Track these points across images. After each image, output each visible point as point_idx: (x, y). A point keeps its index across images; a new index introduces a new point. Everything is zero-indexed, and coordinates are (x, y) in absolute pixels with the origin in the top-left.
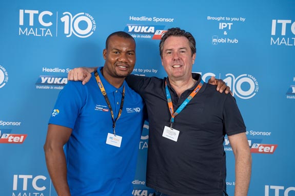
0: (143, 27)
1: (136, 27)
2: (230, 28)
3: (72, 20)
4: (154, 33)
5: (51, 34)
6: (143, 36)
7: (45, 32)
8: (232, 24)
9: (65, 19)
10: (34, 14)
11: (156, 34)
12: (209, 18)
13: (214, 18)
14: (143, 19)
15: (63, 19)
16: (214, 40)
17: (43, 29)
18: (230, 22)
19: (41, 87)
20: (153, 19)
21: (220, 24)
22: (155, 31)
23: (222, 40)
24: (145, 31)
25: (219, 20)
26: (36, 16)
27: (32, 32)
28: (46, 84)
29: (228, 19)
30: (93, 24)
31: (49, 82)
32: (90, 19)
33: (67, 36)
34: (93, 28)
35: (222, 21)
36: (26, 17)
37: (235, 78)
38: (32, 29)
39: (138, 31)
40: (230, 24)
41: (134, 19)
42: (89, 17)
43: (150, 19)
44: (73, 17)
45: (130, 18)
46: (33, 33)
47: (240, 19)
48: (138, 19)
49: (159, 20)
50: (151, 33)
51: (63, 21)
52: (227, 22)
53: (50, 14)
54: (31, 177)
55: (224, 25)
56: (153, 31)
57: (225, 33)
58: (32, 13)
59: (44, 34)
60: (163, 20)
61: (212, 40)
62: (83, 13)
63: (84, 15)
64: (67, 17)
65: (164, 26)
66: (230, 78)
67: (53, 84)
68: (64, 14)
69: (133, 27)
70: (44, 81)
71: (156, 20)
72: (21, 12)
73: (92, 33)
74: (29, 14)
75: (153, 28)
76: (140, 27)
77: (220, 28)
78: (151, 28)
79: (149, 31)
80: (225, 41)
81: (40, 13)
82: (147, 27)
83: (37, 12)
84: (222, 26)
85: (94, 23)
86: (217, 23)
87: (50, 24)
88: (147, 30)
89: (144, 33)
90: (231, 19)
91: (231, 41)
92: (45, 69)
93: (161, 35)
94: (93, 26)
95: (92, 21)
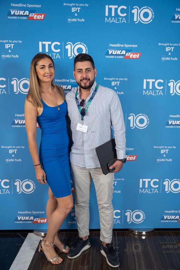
0: (118, 51)
1: (114, 51)
2: (172, 51)
3: (73, 47)
4: (125, 55)
5: (59, 57)
6: (118, 57)
7: (56, 55)
8: (174, 48)
9: (68, 47)
10: (48, 44)
11: (126, 55)
12: (160, 44)
13: (163, 44)
14: (118, 45)
15: (67, 47)
16: (163, 58)
17: (54, 54)
18: (172, 46)
20: (124, 46)
21: (167, 48)
22: (126, 54)
23: (168, 58)
24: (120, 54)
25: (166, 45)
26: (50, 46)
29: (171, 44)
32: (84, 46)
33: (70, 58)
35: (167, 46)
36: (44, 46)
37: (176, 82)
39: (115, 53)
40: (173, 48)
41: (112, 45)
42: (83, 45)
43: (122, 46)
44: (73, 45)
45: (110, 45)
47: (178, 45)
48: (115, 46)
49: (129, 46)
50: (123, 55)
51: (67, 48)
52: (170, 46)
53: (59, 44)
55: (169, 49)
56: (124, 54)
57: (170, 54)
58: (47, 43)
60: (131, 46)
61: (161, 59)
62: (80, 43)
63: (80, 44)
64: (70, 45)
65: (132, 50)
66: (172, 83)
68: (67, 43)
69: (112, 51)
71: (127, 46)
72: (40, 43)
74: (45, 44)
75: (125, 51)
76: (116, 51)
77: (166, 51)
78: (123, 51)
79: (122, 54)
80: (169, 59)
81: (52, 43)
83: (50, 43)
84: (167, 49)
86: (165, 47)
87: (59, 50)
88: (121, 52)
89: (119, 55)
90: (173, 45)
91: (173, 59)
92: (56, 80)
93: (130, 56)
94: (86, 51)
95: (85, 48)
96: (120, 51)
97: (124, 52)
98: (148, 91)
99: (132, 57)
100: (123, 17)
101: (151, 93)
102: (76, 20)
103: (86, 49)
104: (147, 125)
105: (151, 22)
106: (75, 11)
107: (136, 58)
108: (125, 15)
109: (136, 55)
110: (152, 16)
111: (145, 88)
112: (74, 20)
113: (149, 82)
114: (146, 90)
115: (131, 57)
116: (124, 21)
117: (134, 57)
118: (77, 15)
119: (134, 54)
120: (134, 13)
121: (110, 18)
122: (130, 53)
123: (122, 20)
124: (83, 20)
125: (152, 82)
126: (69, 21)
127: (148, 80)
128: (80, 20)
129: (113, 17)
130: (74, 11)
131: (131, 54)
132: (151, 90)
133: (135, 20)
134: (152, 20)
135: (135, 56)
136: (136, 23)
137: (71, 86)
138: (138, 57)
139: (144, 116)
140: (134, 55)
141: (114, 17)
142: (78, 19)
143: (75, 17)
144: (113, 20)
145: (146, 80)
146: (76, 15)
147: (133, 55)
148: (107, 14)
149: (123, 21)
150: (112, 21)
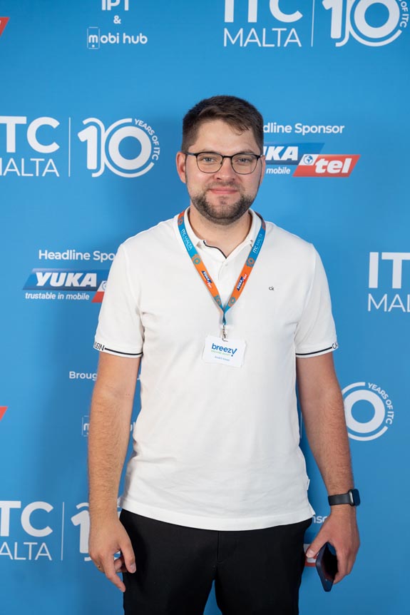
0: (272, 148)
3: (104, 136)
5: (55, 170)
6: (270, 170)
7: (42, 165)
9: (88, 135)
11: (302, 163)
14: (271, 128)
15: (82, 136)
17: (37, 160)
19: (36, 296)
20: (294, 129)
22: (300, 158)
24: (277, 158)
26: (21, 131)
27: (12, 167)
28: (47, 287)
30: (153, 146)
31: (53, 283)
32: (146, 132)
33: (94, 175)
34: (152, 153)
38: (12, 160)
42: (143, 129)
43: (287, 129)
44: (106, 130)
46: (16, 170)
49: (310, 129)
51: (82, 140)
53: (54, 123)
54: (17, 504)
56: (295, 158)
58: (11, 122)
59: (41, 172)
60: (318, 129)
62: (130, 120)
63: (133, 124)
64: (93, 129)
67: (63, 289)
68: (85, 122)
70: (41, 281)
71: (303, 130)
73: (152, 165)
74: (4, 126)
75: (295, 150)
78: (290, 149)
79: (284, 158)
81: (29, 122)
82: (282, 148)
83: (23, 120)
85: (156, 142)
87: (54, 147)
88: (281, 154)
89: (273, 163)
92: (43, 252)
93: (314, 167)
94: (153, 150)
95: (150, 137)
96: (280, 149)
97: (292, 153)
98: (385, 296)
99: (323, 171)
100: (289, 26)
101: (397, 303)
102: (117, 40)
103: (152, 142)
104: (385, 428)
105: (396, 40)
106: (112, 7)
107: (340, 175)
108: (297, 16)
109: (340, 163)
110: (401, 16)
111: (373, 283)
112: (111, 39)
113: (391, 262)
114: (377, 294)
115: (319, 170)
116: (294, 38)
117: (331, 170)
118: (119, 22)
119: (329, 159)
120: (331, 9)
121: (241, 31)
122: (315, 157)
123: (284, 35)
124: (142, 39)
125: (403, 261)
126: (92, 44)
127: (386, 256)
128: (131, 40)
129: (252, 25)
130: (109, 9)
131: (318, 160)
132: (397, 291)
133: (335, 33)
134: (399, 32)
135: (333, 167)
136: (338, 45)
137: (95, 275)
138: (345, 170)
139: (370, 390)
140: (333, 162)
141: (258, 26)
142: (125, 37)
143: (115, 30)
144: (253, 37)
145: (377, 254)
146: (117, 20)
147: (326, 163)
148: (229, 17)
149: (288, 40)
150: (248, 40)
